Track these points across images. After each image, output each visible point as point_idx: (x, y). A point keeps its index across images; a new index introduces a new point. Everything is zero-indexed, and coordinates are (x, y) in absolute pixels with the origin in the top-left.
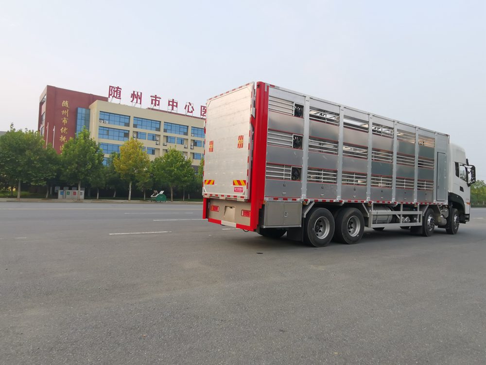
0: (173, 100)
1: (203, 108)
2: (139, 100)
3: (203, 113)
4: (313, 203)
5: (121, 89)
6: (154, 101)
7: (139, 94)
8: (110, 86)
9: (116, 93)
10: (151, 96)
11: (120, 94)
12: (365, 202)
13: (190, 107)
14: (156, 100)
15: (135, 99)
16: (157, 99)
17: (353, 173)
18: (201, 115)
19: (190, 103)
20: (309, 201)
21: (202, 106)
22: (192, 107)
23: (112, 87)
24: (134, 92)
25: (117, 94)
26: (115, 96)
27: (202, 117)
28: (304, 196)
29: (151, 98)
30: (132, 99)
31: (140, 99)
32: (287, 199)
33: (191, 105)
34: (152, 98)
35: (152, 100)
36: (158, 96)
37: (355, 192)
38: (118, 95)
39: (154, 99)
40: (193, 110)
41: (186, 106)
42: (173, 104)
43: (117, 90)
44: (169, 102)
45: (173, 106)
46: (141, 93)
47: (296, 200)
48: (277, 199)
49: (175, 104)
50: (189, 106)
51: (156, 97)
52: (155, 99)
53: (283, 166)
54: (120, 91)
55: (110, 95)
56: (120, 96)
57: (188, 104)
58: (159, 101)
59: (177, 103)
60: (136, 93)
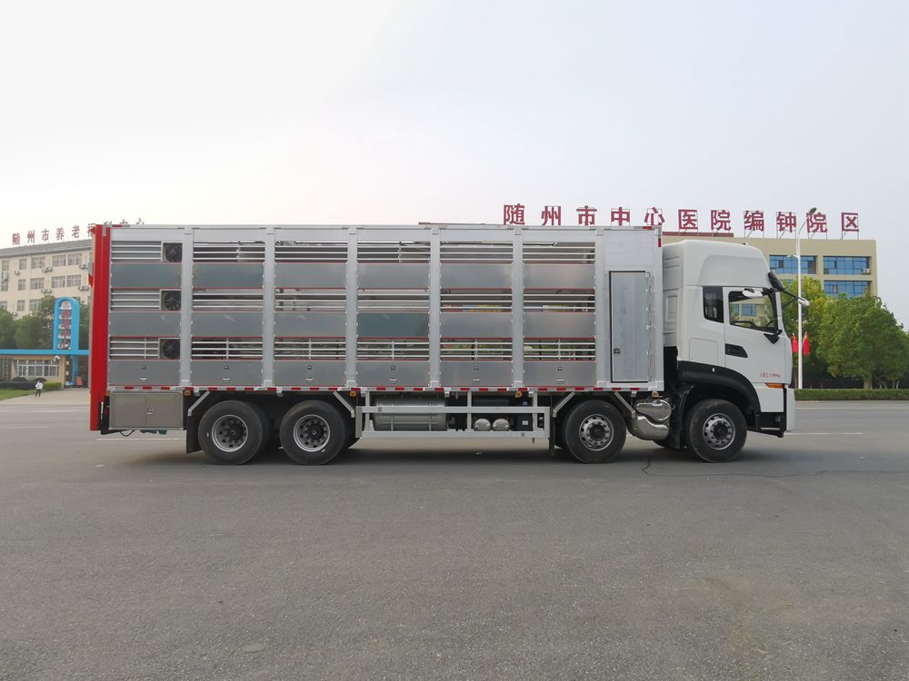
0: (620, 209)
1: (683, 213)
2: (556, 221)
3: (683, 223)
4: (208, 393)
5: (523, 207)
6: (584, 218)
7: (556, 210)
8: (505, 206)
9: (515, 215)
10: (578, 210)
11: (522, 217)
12: (340, 389)
13: (656, 216)
14: (587, 215)
15: (550, 220)
16: (590, 213)
17: (306, 339)
18: (680, 228)
19: (654, 209)
20: (197, 390)
21: (680, 211)
22: (660, 216)
23: (509, 206)
24: (546, 208)
25: (517, 217)
26: (515, 220)
27: (683, 231)
28: (185, 382)
29: (577, 213)
30: (544, 220)
31: (559, 217)
32: (150, 388)
33: (656, 212)
34: (580, 213)
35: (580, 216)
36: (590, 207)
37: (310, 372)
38: (519, 219)
39: (584, 213)
40: (663, 221)
41: (648, 215)
42: (621, 216)
43: (517, 210)
44: (613, 213)
45: (620, 220)
46: (559, 208)
47: (169, 388)
48: (132, 388)
49: (624, 216)
50: (652, 215)
51: (586, 209)
52: (586, 213)
53: (141, 338)
54: (523, 211)
55: (505, 220)
56: (522, 220)
57: (651, 212)
58: (593, 216)
59: (628, 214)
60: (550, 209)
